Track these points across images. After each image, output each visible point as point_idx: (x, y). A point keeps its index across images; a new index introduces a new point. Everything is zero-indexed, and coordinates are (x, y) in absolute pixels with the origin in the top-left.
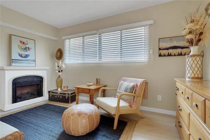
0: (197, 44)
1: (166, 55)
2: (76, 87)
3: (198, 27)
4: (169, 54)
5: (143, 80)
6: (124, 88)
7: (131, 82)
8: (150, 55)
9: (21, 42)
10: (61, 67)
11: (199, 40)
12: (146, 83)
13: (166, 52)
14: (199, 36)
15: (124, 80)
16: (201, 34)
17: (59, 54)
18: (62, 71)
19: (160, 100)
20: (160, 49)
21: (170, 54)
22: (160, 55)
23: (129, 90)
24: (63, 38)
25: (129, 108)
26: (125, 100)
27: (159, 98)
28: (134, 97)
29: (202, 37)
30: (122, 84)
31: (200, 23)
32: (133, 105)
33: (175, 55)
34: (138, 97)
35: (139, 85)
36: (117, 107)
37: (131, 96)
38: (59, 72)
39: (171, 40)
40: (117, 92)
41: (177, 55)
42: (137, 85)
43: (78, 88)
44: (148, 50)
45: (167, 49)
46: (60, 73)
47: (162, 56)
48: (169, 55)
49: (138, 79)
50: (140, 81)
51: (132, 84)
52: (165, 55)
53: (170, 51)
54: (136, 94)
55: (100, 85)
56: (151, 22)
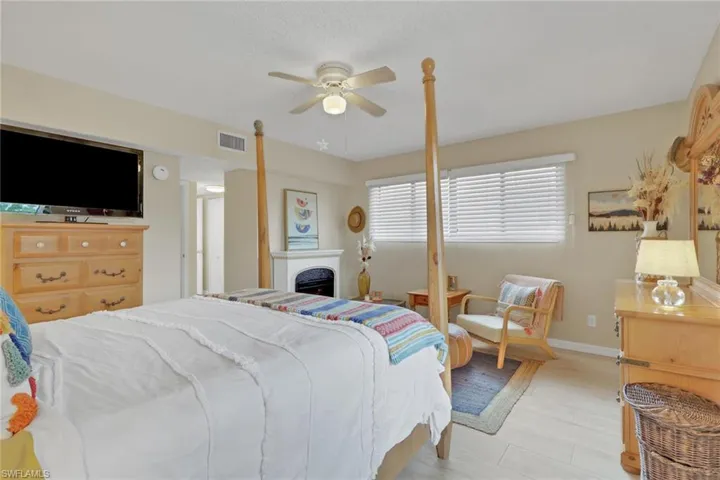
0: (654, 218)
1: (605, 228)
2: (411, 294)
3: (653, 187)
4: (610, 226)
5: (554, 281)
6: (514, 298)
7: (528, 284)
8: (568, 228)
9: (298, 200)
10: (368, 249)
11: (656, 212)
12: (559, 287)
13: (604, 222)
14: (656, 205)
15: (513, 281)
16: (659, 200)
17: (356, 218)
18: (369, 258)
19: (594, 325)
20: (590, 215)
21: (612, 225)
22: (592, 229)
23: (523, 302)
24: (368, 183)
25: (524, 335)
26: (517, 322)
27: (592, 321)
28: (535, 315)
29: (660, 207)
30: (508, 289)
31: (657, 180)
32: (533, 331)
33: (624, 229)
34: (542, 314)
35: (543, 291)
36: (502, 330)
37: (530, 312)
38: (364, 259)
39: (614, 196)
40: (497, 306)
41: (629, 230)
42: (540, 292)
43: (416, 296)
44: (563, 217)
45: (607, 215)
46: (366, 263)
47: (596, 230)
48: (612, 229)
49: (543, 280)
50: (546, 283)
51: (530, 289)
52: (601, 229)
53: (614, 220)
54: (539, 309)
55: (456, 290)
56: (571, 157)
